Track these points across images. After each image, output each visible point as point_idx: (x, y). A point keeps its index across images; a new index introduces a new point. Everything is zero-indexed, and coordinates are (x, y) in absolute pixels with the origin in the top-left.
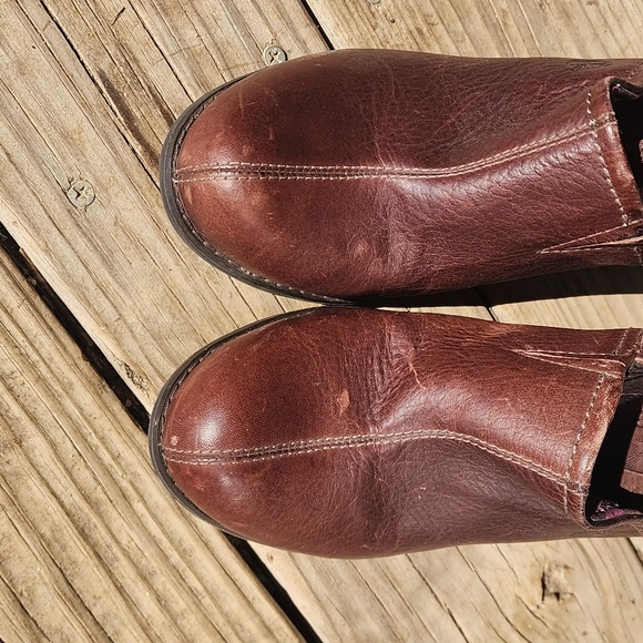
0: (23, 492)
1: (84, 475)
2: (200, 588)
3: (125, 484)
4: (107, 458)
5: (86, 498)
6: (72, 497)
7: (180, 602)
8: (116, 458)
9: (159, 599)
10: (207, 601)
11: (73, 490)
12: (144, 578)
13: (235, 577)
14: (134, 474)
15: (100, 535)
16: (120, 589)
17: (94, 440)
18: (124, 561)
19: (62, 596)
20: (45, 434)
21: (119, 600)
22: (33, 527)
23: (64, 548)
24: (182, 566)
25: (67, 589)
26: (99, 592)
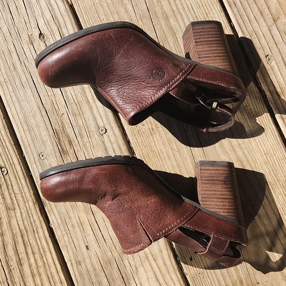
0: (12, 221)
1: (26, 222)
2: (46, 262)
3: (35, 228)
4: (32, 221)
5: (25, 228)
6: (22, 227)
7: (40, 263)
8: (34, 221)
9: (36, 260)
10: (47, 266)
11: (22, 225)
12: (33, 253)
13: (56, 264)
14: (37, 227)
15: (26, 238)
16: (27, 254)
17: (31, 215)
18: (30, 247)
19: (13, 249)
20: (20, 210)
21: (26, 256)
22: (12, 230)
23: (17, 238)
24: (43, 255)
25: (15, 248)
26: (22, 252)
